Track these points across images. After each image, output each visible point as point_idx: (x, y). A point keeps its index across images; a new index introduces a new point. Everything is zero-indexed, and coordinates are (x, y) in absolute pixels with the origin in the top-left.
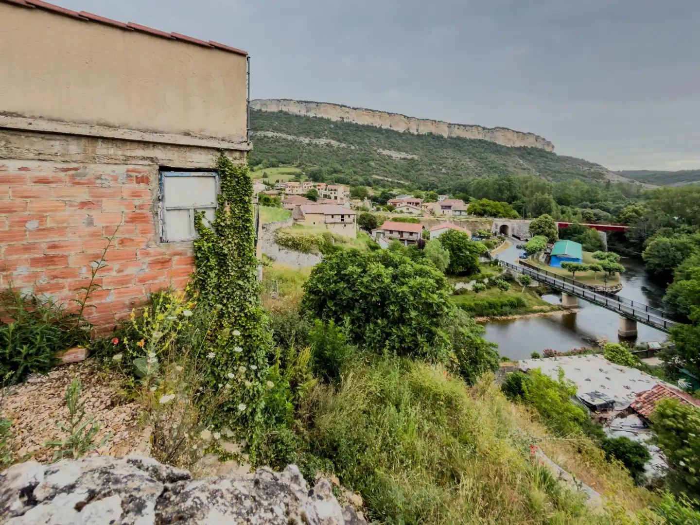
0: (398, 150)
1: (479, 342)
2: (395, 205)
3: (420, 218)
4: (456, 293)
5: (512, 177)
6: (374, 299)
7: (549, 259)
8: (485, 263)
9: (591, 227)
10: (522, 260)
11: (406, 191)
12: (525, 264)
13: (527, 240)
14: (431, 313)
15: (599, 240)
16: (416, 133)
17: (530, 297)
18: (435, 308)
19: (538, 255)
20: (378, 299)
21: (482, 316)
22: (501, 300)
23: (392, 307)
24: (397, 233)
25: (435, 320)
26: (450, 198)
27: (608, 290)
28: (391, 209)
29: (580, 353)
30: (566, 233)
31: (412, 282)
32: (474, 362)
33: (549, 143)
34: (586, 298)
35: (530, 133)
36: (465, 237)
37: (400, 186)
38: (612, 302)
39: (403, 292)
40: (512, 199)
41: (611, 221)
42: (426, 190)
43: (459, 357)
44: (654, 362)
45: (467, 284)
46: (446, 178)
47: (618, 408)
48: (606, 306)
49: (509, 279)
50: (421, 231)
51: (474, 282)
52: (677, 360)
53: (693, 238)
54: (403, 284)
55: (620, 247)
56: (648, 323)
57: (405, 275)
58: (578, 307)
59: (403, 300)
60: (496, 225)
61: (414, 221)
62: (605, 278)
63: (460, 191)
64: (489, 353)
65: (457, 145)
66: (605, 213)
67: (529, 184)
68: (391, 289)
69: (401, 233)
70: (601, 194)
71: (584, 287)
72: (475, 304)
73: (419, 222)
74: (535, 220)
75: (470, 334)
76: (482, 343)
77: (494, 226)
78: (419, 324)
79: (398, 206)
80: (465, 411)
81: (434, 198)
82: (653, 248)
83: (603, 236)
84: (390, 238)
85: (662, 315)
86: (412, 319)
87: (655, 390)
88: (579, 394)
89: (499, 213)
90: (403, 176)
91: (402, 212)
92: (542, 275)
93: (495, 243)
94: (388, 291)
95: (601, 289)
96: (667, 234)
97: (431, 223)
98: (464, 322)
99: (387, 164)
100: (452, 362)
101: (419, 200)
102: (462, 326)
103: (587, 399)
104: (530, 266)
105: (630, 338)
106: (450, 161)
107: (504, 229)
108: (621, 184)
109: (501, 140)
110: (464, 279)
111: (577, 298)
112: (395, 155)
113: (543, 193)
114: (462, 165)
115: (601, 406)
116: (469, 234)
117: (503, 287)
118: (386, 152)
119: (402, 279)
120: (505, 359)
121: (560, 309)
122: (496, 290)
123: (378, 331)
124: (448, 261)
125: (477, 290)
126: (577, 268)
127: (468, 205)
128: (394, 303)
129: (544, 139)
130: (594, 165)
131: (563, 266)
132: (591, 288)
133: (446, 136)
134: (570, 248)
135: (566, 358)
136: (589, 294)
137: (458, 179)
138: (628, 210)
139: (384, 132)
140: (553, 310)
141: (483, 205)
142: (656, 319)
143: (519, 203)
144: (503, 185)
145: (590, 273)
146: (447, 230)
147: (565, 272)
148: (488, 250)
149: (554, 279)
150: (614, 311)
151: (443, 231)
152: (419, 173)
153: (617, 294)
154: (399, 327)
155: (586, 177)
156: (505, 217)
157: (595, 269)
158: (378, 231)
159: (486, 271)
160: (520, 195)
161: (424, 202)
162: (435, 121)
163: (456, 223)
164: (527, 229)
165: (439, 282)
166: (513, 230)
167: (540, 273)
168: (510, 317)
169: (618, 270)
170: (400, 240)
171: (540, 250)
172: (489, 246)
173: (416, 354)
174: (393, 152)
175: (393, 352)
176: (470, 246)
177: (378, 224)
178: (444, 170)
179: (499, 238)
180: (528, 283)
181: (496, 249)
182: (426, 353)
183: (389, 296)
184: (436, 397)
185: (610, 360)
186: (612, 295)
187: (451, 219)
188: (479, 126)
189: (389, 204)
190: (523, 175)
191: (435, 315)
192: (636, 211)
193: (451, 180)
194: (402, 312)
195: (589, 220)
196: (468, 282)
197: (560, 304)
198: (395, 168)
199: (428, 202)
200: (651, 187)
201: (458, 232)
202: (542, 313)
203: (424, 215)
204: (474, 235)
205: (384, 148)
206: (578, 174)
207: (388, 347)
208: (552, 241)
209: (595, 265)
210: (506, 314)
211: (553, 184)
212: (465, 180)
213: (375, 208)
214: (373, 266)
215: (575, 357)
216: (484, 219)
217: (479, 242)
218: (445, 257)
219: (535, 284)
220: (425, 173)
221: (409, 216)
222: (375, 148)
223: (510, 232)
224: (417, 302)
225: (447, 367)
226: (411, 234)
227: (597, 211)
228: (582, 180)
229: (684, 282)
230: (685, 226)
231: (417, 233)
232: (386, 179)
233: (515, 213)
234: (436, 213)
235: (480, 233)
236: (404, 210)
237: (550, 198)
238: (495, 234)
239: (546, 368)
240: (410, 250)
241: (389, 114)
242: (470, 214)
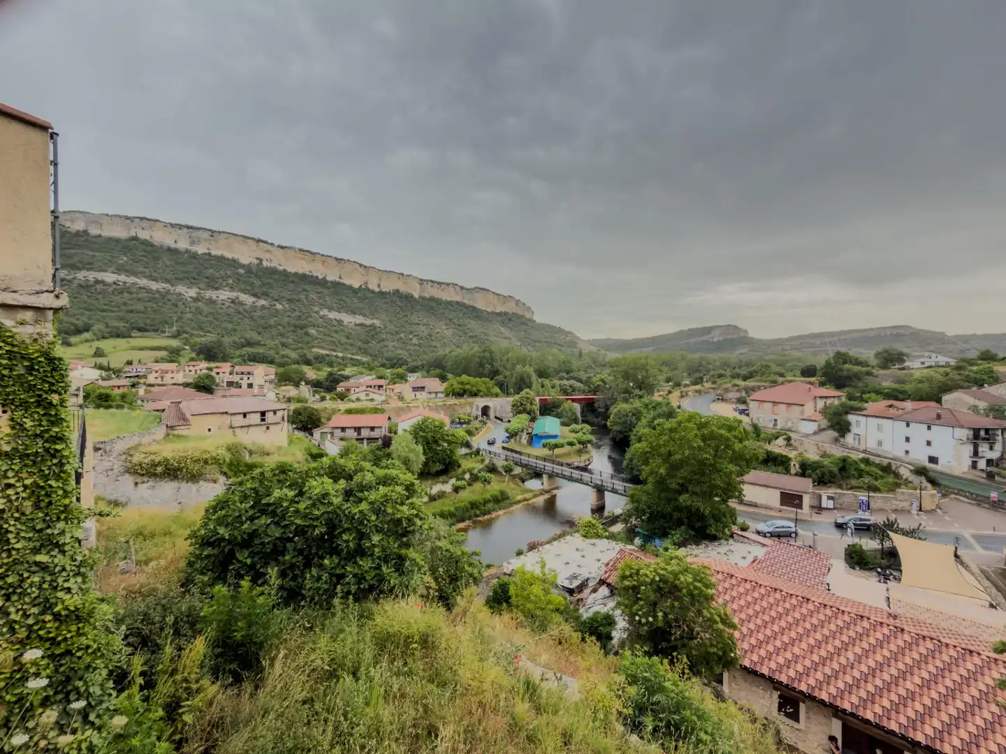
0: (354, 312)
1: (459, 553)
2: (348, 390)
3: (385, 406)
4: (433, 499)
5: (493, 348)
6: (317, 532)
7: (532, 439)
8: (466, 455)
9: (567, 399)
10: (505, 445)
11: (363, 370)
12: (507, 449)
13: (509, 421)
14: (400, 532)
15: (574, 413)
16: (377, 290)
17: (512, 485)
18: (405, 525)
19: (521, 438)
20: (324, 530)
21: (463, 520)
22: (484, 496)
23: (345, 537)
24: (353, 430)
25: (405, 539)
26: (423, 377)
27: (582, 465)
28: (342, 397)
29: (560, 536)
30: (548, 409)
31: (373, 496)
32: (454, 579)
33: (529, 308)
34: (564, 477)
35: (511, 297)
36: (441, 426)
37: (356, 363)
38: (586, 476)
39: (361, 512)
40: (494, 374)
41: (584, 392)
42: (392, 367)
43: (436, 579)
44: (618, 528)
45: (445, 485)
46: (418, 351)
47: (591, 584)
48: (580, 481)
49: (492, 469)
50: (386, 424)
51: (453, 481)
52: (633, 521)
53: (643, 403)
54: (361, 500)
55: (591, 417)
56: (614, 491)
57: (363, 488)
58: (557, 488)
59: (361, 523)
60: (477, 406)
61: (376, 411)
62: (580, 452)
63: (436, 367)
64: (471, 565)
65: (432, 308)
66: (578, 384)
67: (510, 355)
68: (343, 511)
69: (358, 429)
70: (575, 364)
71: (562, 465)
72: (456, 509)
73: (383, 411)
74: (517, 397)
75: (449, 547)
76: (463, 553)
77: (475, 407)
78: (384, 550)
79: (352, 391)
80: (443, 645)
81: (402, 378)
82: (616, 415)
83: (577, 407)
84: (341, 439)
85: (623, 480)
86: (374, 545)
87: (619, 556)
88: (559, 582)
89: (479, 391)
90: (360, 348)
91: (358, 399)
92: (524, 459)
93: (477, 429)
94: (338, 515)
95: (576, 464)
96: (626, 401)
97: (399, 411)
98: (442, 533)
99: (336, 332)
100: (428, 588)
101: (382, 382)
102: (439, 539)
103: (566, 584)
104: (512, 451)
105: (599, 510)
106: (422, 328)
107: (485, 410)
108: (590, 353)
109: (480, 303)
110: (441, 479)
111: (557, 478)
112: (347, 319)
113: (524, 366)
114: (438, 333)
115: (578, 587)
116: (447, 421)
117: (485, 480)
118: (333, 315)
119: (359, 495)
120: (489, 566)
121: (541, 494)
122: (478, 486)
123: (325, 577)
124: (423, 458)
125: (456, 490)
126: (556, 446)
127: (445, 385)
128: (348, 529)
129: (524, 304)
130: (570, 333)
131: (544, 446)
132: (568, 465)
133: (416, 295)
134: (549, 425)
135: (547, 546)
136: (567, 471)
137: (433, 351)
138: (596, 380)
139: (329, 285)
140: (535, 496)
141: (462, 383)
142: (619, 485)
143: (500, 378)
144: (484, 357)
145: (567, 448)
146: (419, 418)
147: (546, 452)
148: (469, 438)
149: (535, 461)
150: (587, 484)
151: (414, 421)
152: (381, 344)
153: (589, 467)
154: (355, 563)
155: (562, 346)
156: (486, 395)
157: (571, 444)
158: (322, 431)
159: (466, 464)
160: (501, 369)
161: (389, 384)
162: (402, 275)
163: (430, 408)
164: (509, 408)
165: (410, 488)
166: (495, 411)
167: (523, 457)
168: (494, 515)
169: (589, 442)
170: (357, 439)
171: (522, 431)
172: (470, 433)
173: (382, 592)
174: (345, 314)
175: (348, 599)
176: (448, 436)
177: (323, 420)
178: (415, 341)
179: (481, 421)
180: (511, 470)
181: (477, 436)
182: (394, 587)
183: (341, 521)
184: (408, 640)
185: (585, 536)
186: (585, 469)
187: (425, 404)
188: (456, 285)
189: (339, 389)
190: (504, 344)
191: (406, 533)
192: (602, 380)
193: (426, 353)
194: (361, 539)
195: (565, 392)
196: (447, 482)
197: (542, 487)
198: (348, 338)
199: (394, 384)
200: (612, 356)
201: (434, 421)
202: (526, 502)
203: (389, 401)
204: (452, 422)
205: (330, 309)
206: (556, 343)
207: (339, 595)
208: (533, 420)
209: (571, 440)
210: (489, 513)
211: (535, 354)
212: (441, 352)
213: (317, 397)
214: (315, 483)
215: (556, 543)
216: (462, 400)
217: (458, 430)
218: (417, 455)
219: (518, 470)
220: (391, 344)
221: (370, 405)
222: (316, 309)
223: (492, 414)
224: (381, 522)
225: (422, 596)
226: (372, 429)
227: (572, 382)
228: (560, 350)
229: (638, 445)
230: (637, 392)
231: (381, 427)
232: (334, 354)
233: (497, 390)
234: (405, 398)
235: (460, 419)
236: (362, 396)
237: (530, 370)
238: (477, 418)
239: (529, 563)
240: (372, 451)
241: (337, 259)
242: (447, 395)
